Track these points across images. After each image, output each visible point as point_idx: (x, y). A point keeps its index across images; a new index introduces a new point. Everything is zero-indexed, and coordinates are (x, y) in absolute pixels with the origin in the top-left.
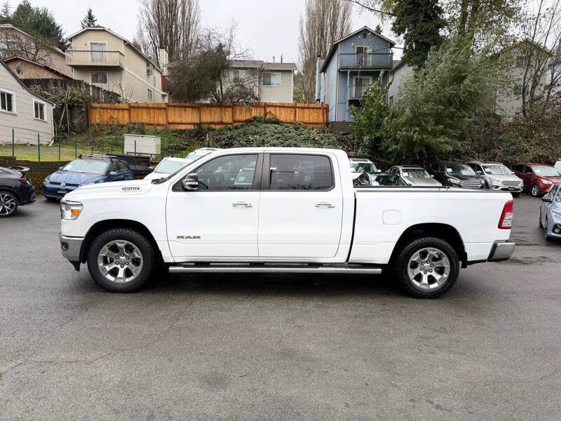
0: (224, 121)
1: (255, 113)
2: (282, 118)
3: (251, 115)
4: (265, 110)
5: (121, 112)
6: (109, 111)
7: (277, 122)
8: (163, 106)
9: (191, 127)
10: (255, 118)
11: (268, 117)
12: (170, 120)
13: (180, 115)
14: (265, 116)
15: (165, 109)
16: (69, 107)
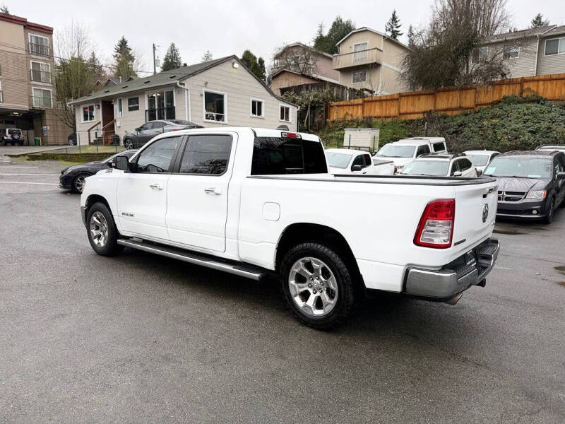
0: (463, 105)
1: (506, 91)
2: (548, 95)
3: (500, 95)
4: (522, 87)
5: (355, 107)
6: (345, 108)
7: (538, 100)
8: (396, 97)
9: (421, 116)
10: (505, 98)
11: (525, 95)
12: (402, 111)
13: (413, 105)
14: (521, 93)
15: (397, 99)
16: (312, 108)
